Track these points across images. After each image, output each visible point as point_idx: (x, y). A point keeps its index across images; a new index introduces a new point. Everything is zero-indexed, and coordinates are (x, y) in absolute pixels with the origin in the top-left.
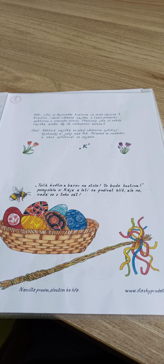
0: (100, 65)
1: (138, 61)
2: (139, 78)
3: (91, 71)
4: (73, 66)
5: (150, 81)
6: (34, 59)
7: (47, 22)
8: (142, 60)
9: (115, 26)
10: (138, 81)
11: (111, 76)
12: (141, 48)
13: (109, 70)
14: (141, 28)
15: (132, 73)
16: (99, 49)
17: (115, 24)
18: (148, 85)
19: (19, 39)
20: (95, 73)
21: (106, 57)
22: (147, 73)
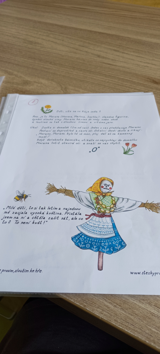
0: (104, 72)
1: (139, 68)
2: (140, 83)
3: (95, 77)
4: (78, 72)
5: (150, 86)
6: (42, 66)
7: (55, 34)
8: (143, 67)
9: (118, 37)
10: (140, 86)
11: (114, 81)
12: (142, 57)
13: (113, 75)
14: (142, 40)
15: (134, 79)
16: (103, 57)
17: (118, 36)
18: (149, 89)
19: (29, 48)
20: (99, 79)
21: (109, 64)
22: (148, 78)
